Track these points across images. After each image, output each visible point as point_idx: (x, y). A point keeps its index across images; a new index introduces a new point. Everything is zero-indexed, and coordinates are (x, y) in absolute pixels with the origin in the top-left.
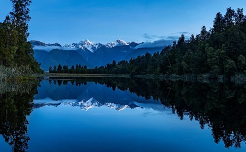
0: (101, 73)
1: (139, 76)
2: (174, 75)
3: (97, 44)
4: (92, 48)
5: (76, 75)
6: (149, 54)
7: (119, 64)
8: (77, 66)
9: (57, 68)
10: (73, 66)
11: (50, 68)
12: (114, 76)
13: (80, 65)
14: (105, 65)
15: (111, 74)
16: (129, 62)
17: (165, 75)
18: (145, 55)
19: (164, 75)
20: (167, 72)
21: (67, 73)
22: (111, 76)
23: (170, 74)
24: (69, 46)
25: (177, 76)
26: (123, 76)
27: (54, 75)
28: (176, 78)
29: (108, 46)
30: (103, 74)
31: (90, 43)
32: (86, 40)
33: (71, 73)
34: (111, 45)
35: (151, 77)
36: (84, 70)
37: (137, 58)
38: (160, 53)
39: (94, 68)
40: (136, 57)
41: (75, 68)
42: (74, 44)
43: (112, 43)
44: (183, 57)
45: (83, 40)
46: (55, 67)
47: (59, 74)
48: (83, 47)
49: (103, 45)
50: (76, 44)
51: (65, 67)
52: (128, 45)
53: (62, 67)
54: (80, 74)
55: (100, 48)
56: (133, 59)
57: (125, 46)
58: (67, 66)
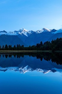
0: (33, 50)
1: (58, 51)
3: (30, 31)
4: (27, 34)
5: (17, 51)
7: (44, 44)
8: (17, 45)
9: (5, 47)
10: (15, 46)
12: (42, 51)
13: (19, 45)
14: (35, 45)
16: (51, 42)
21: (11, 50)
22: (39, 51)
24: (12, 33)
26: (47, 51)
30: (35, 51)
31: (26, 30)
32: (23, 29)
33: (14, 50)
34: (39, 31)
36: (22, 48)
37: (57, 40)
39: (29, 46)
41: (16, 47)
42: (15, 31)
43: (40, 30)
45: (21, 29)
46: (3, 46)
47: (6, 51)
48: (21, 33)
49: (34, 32)
50: (17, 31)
51: (10, 46)
52: (50, 31)
53: (8, 46)
54: (20, 51)
55: (32, 33)
56: (53, 40)
57: (48, 32)
58: (11, 45)
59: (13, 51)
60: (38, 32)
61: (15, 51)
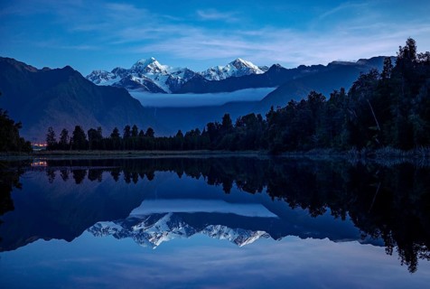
0: (193, 149)
1: (293, 155)
2: (388, 149)
3: (179, 72)
4: (167, 83)
5: (124, 154)
6: (318, 96)
7: (239, 124)
8: (127, 128)
9: (71, 135)
10: (116, 131)
11: (51, 136)
12: (228, 155)
13: (135, 128)
14: (203, 128)
15: (220, 148)
16: (265, 118)
17: (364, 150)
18: (306, 99)
19: (359, 149)
20: (369, 143)
21: (101, 148)
22: (217, 154)
23: (377, 146)
24: (105, 76)
25: (398, 151)
26: (252, 154)
27: (63, 155)
28: (392, 156)
29: (209, 75)
30: (199, 151)
31: (163, 68)
32: (151, 61)
33: (110, 148)
34: (219, 73)
35: (326, 155)
36: (146, 142)
37: (287, 108)
38: (347, 92)
39: (174, 134)
40: (284, 105)
41: (122, 135)
42: (117, 71)
43: (221, 68)
44: (413, 101)
45: (143, 61)
46: (65, 133)
47: (76, 152)
48: (141, 79)
49: (197, 74)
50: (125, 70)
51: (94, 134)
52: (262, 72)
53: (86, 133)
54: (137, 152)
55: (189, 81)
56: (275, 110)
57: (254, 75)
58: (100, 129)
59: (107, 152)
60: (214, 74)
61: (116, 152)
